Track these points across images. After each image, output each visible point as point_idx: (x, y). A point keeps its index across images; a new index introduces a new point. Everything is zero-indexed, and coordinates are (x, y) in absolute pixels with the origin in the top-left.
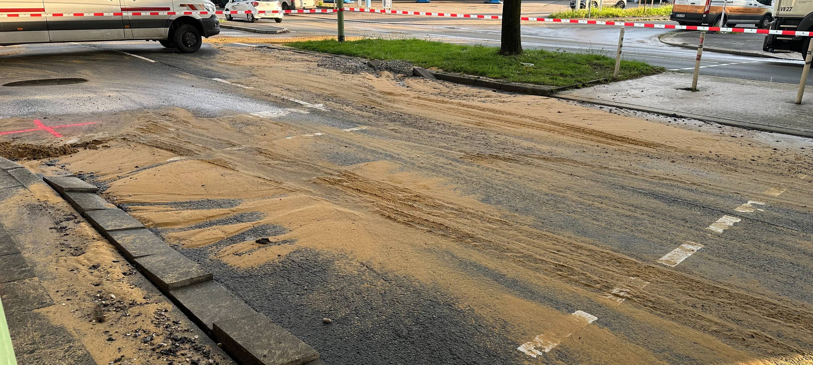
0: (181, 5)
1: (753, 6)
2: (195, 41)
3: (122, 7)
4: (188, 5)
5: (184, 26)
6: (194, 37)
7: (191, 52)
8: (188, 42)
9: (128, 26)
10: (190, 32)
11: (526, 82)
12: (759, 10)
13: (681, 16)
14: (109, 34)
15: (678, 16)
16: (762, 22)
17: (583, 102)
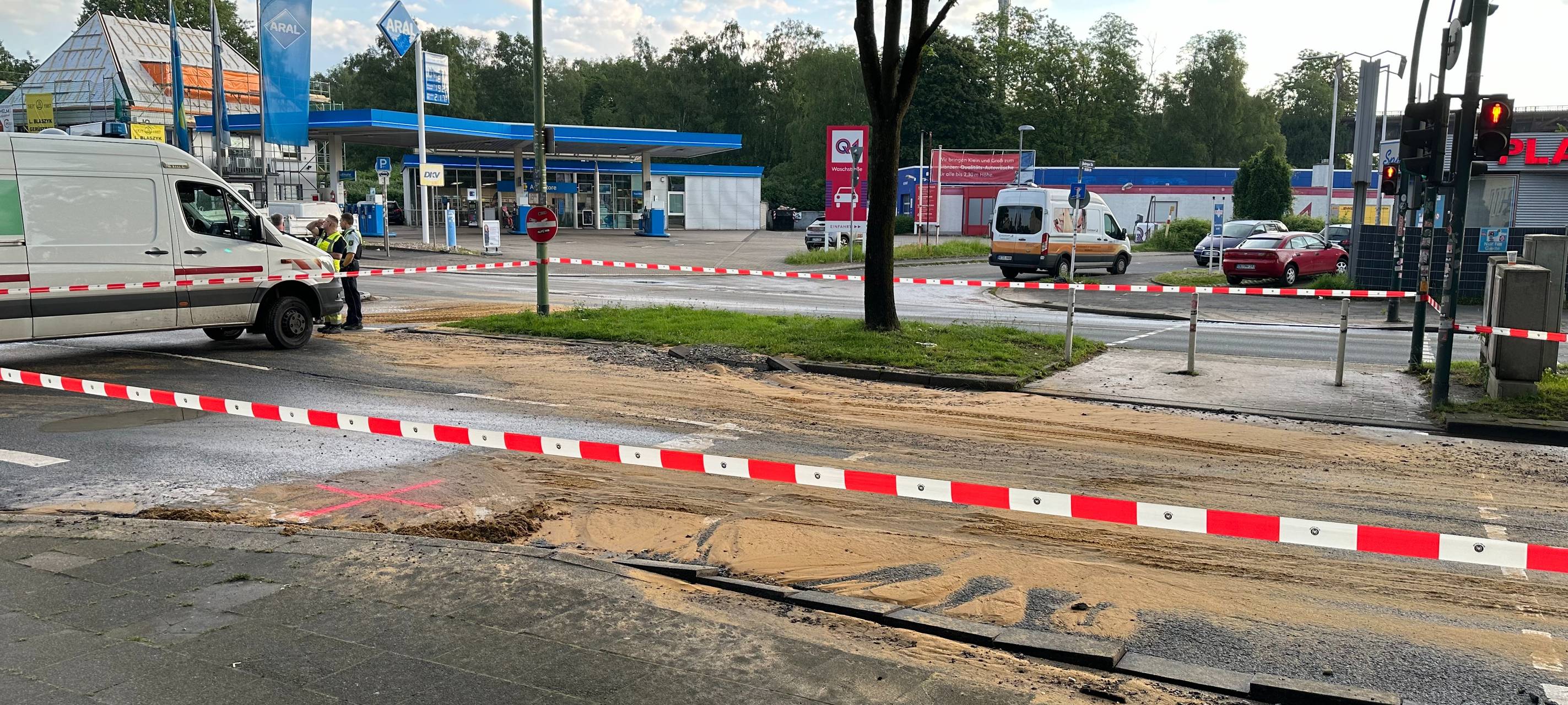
0: (284, 262)
1: (1102, 241)
2: (303, 325)
3: (177, 268)
4: (295, 261)
5: (287, 301)
6: (302, 318)
7: (296, 348)
8: (293, 329)
9: (186, 303)
10: (295, 310)
11: (964, 373)
12: (1111, 248)
13: (1006, 258)
14: (148, 318)
15: (1001, 258)
16: (1116, 264)
17: (1077, 398)
